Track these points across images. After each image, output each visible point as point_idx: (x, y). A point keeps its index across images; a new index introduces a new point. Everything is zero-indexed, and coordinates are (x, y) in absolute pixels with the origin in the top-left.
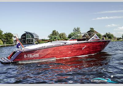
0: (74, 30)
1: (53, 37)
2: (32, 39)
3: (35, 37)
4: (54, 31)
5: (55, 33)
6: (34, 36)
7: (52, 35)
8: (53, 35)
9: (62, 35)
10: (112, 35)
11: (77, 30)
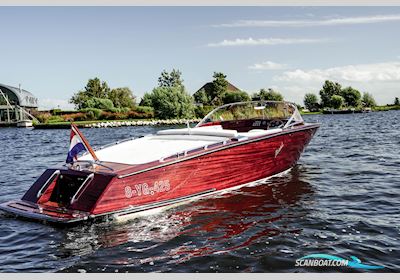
0: (163, 78)
1: (90, 102)
2: (12, 107)
3: (24, 103)
4: (92, 83)
5: (96, 88)
6: (22, 96)
7: (86, 94)
8: (90, 95)
9: (121, 95)
10: (279, 98)
11: (171, 79)
